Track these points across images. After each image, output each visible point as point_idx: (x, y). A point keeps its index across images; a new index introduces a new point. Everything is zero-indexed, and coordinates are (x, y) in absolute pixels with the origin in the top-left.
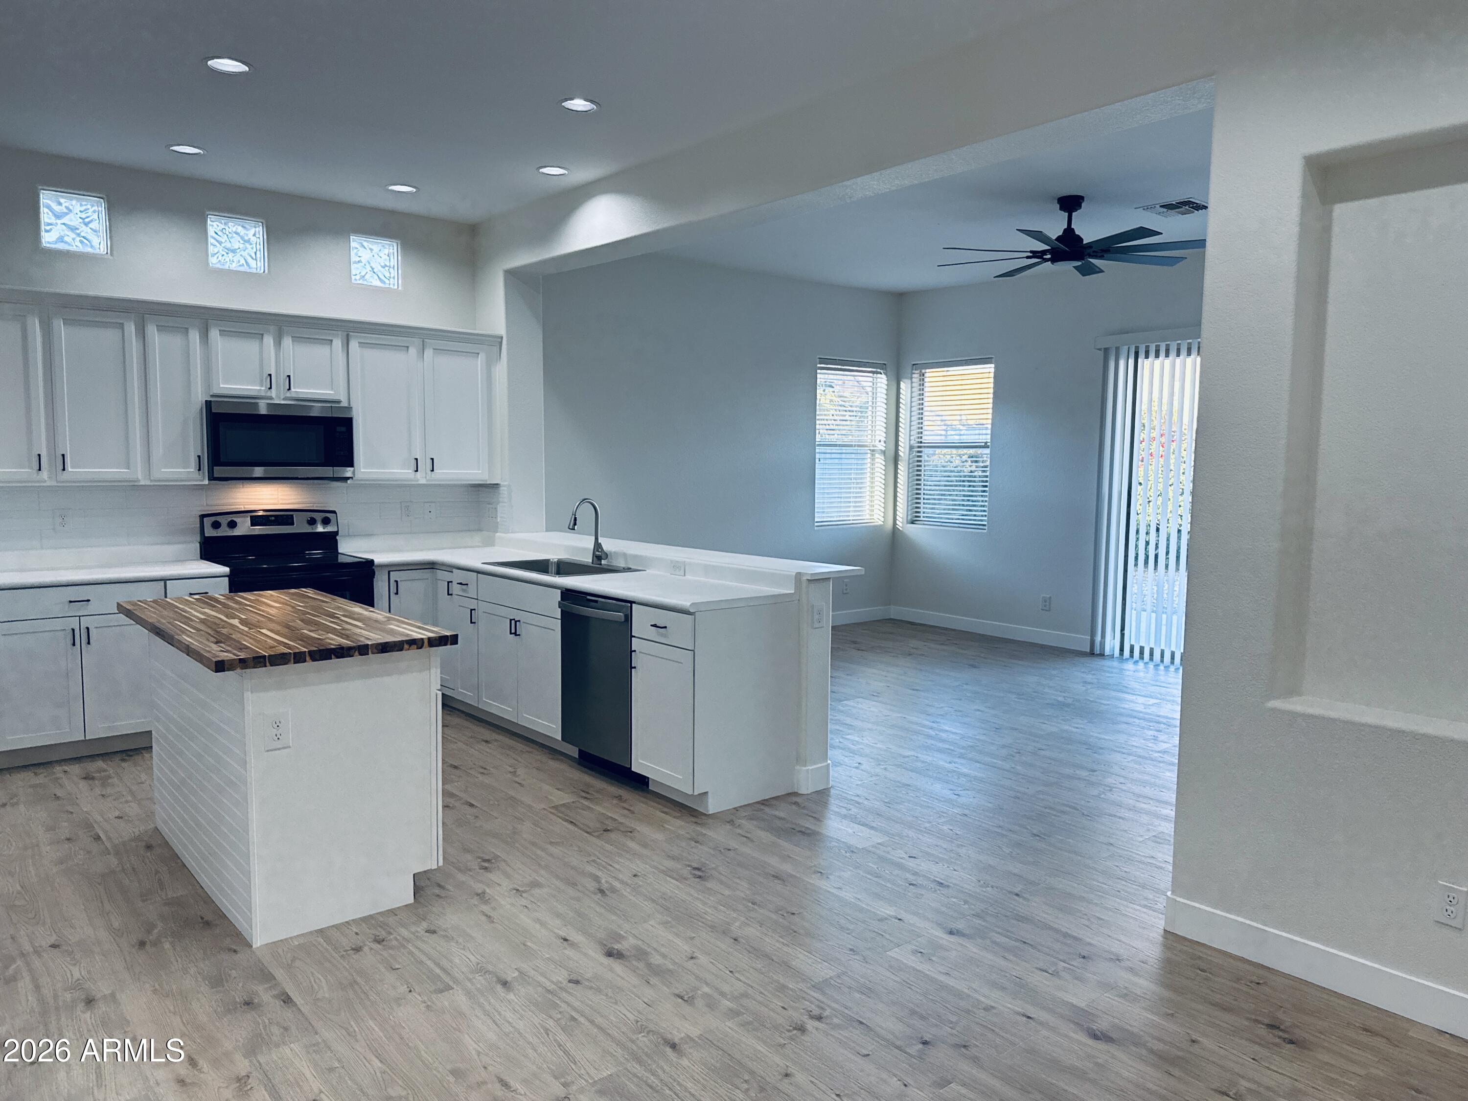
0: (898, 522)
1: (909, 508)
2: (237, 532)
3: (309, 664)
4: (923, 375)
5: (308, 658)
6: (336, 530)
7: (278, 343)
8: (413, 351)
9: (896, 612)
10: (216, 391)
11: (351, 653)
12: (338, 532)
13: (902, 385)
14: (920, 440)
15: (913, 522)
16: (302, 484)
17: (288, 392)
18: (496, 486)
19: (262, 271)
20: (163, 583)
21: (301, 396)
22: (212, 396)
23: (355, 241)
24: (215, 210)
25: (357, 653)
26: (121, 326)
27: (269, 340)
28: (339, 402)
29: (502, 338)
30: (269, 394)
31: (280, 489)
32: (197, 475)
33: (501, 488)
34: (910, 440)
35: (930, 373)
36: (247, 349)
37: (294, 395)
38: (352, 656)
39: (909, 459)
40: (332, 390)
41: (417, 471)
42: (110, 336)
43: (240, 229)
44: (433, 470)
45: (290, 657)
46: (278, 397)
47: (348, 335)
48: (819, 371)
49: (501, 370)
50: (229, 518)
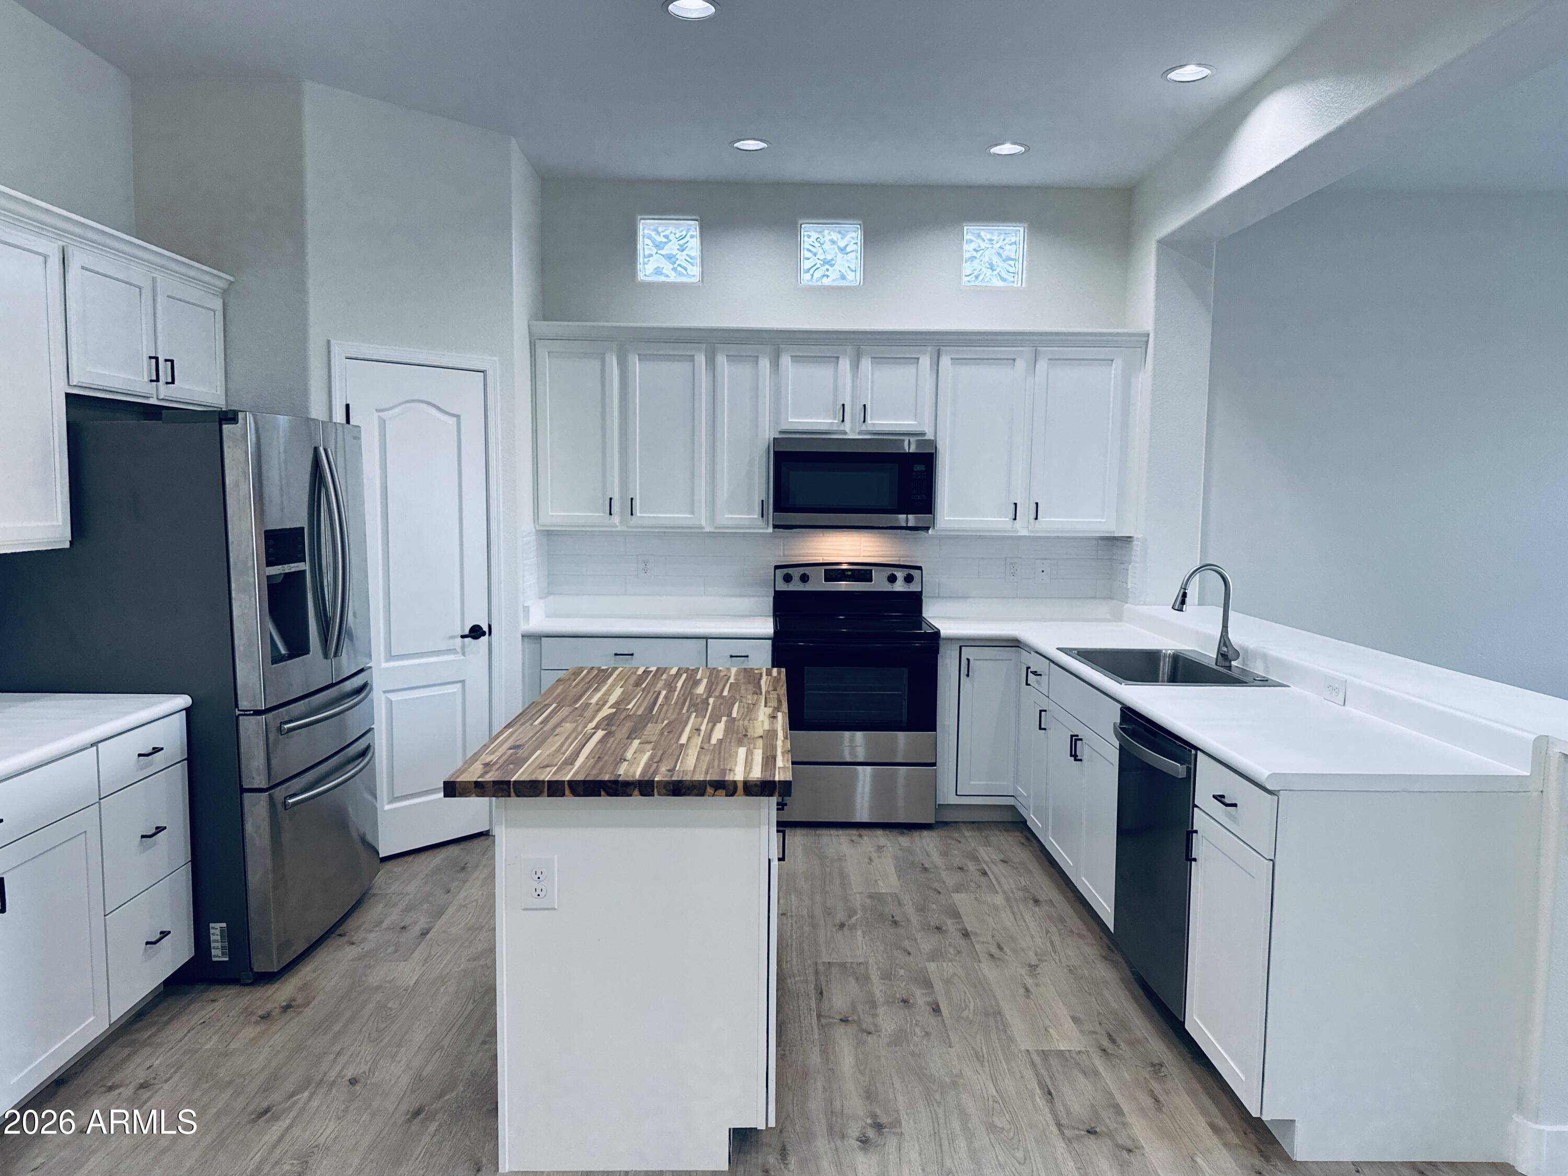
2: (808, 587)
3: (570, 801)
5: (567, 791)
6: (920, 590)
7: (856, 366)
8: (1021, 364)
10: (785, 427)
11: (629, 791)
12: (921, 592)
16: (883, 533)
17: (864, 425)
18: (1128, 539)
19: (858, 283)
20: (705, 640)
21: (878, 429)
22: (781, 432)
23: (970, 231)
24: (808, 217)
25: (636, 792)
26: (691, 358)
27: (845, 364)
28: (924, 434)
29: (1148, 335)
30: (841, 428)
31: (863, 539)
32: (760, 522)
33: (1135, 543)
36: (821, 374)
37: (870, 429)
38: (630, 795)
40: (915, 421)
41: (1015, 519)
42: (679, 369)
43: (835, 236)
44: (1036, 519)
45: (544, 787)
46: (852, 430)
47: (939, 350)
49: (1144, 380)
50: (802, 570)
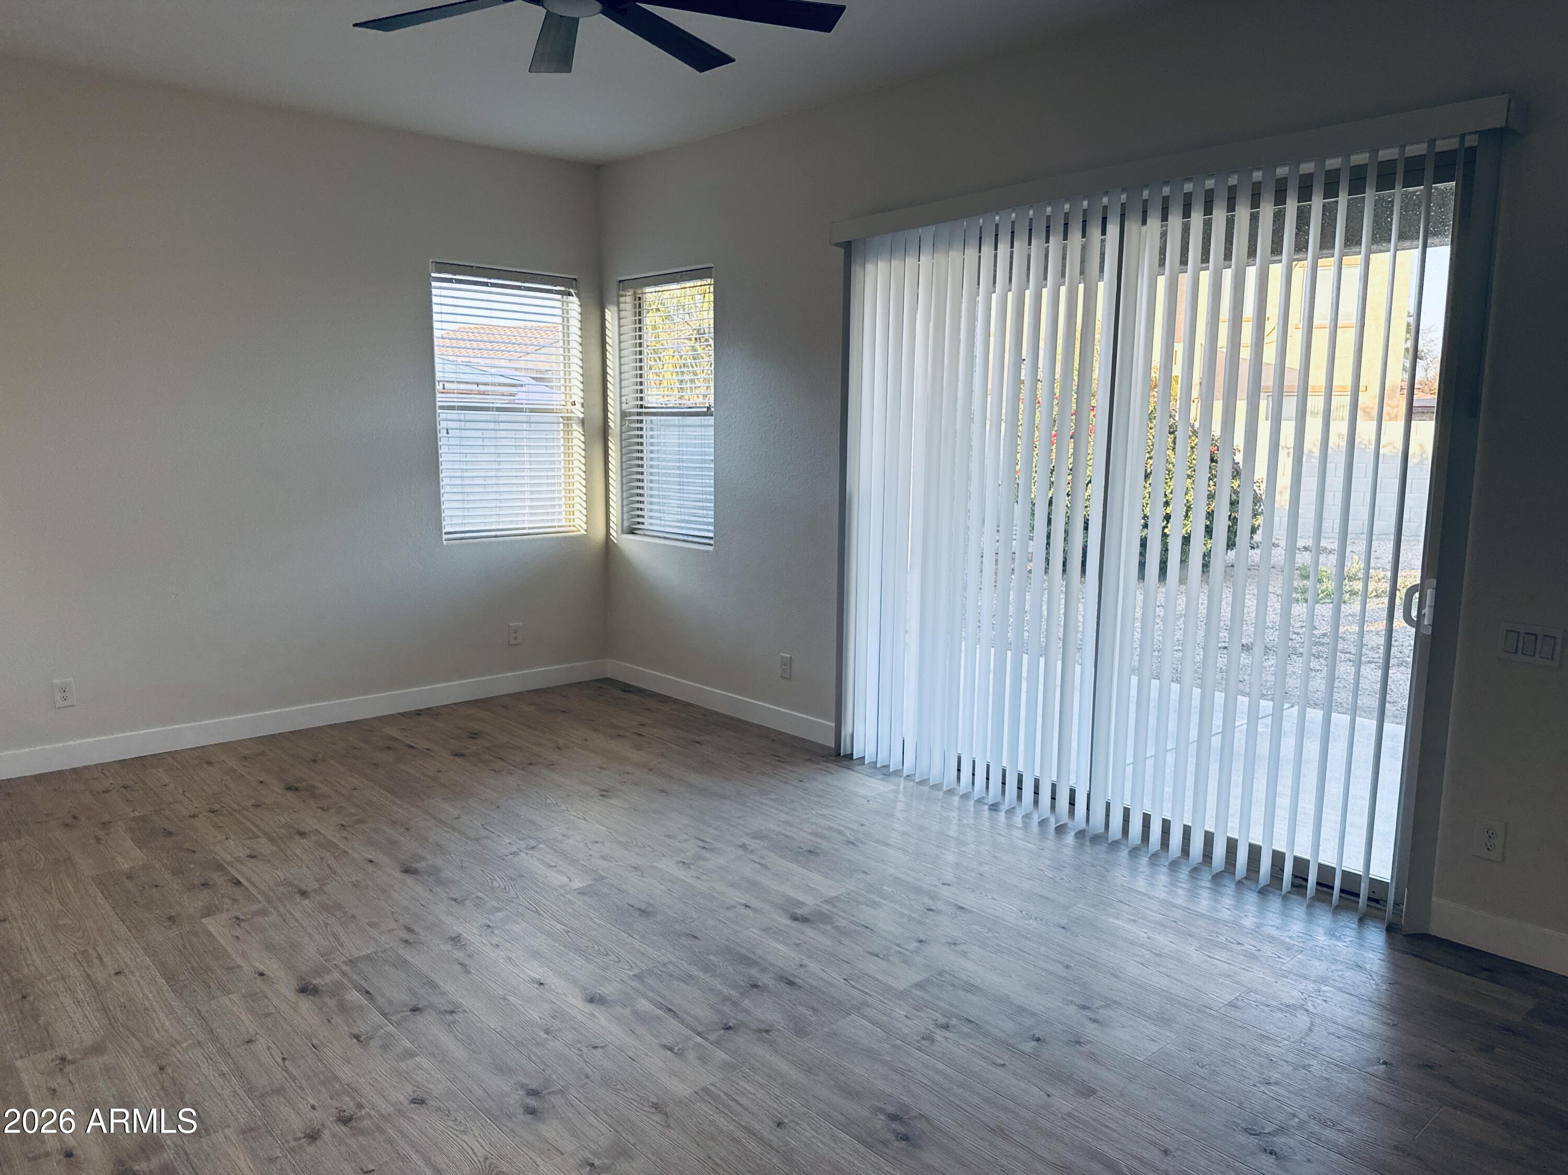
0: (612, 531)
1: (625, 510)
4: (640, 298)
9: (615, 668)
13: (608, 315)
14: (639, 403)
15: (632, 532)
34: (621, 403)
35: (651, 294)
39: (621, 433)
48: (434, 284)
